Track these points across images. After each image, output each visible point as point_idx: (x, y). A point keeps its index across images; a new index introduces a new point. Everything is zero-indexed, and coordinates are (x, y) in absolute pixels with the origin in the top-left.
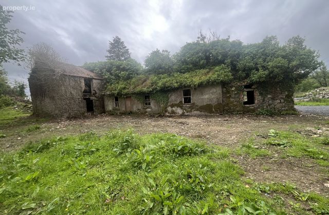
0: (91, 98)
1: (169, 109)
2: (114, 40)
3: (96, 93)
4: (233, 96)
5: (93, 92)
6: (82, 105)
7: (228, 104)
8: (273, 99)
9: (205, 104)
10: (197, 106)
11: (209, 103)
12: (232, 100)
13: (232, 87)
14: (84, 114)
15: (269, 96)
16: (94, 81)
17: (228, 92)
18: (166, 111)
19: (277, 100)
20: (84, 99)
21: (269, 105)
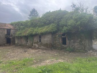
0: (10, 37)
1: (34, 44)
2: (32, 10)
3: (12, 35)
4: (57, 40)
5: (11, 35)
6: (4, 40)
7: (55, 44)
8: (74, 42)
9: (45, 43)
10: (43, 44)
11: (47, 43)
12: (57, 41)
13: (57, 35)
14: (5, 44)
15: (72, 41)
16: (12, 30)
17: (55, 38)
18: (33, 46)
19: (75, 43)
20: (6, 38)
21: (73, 46)
